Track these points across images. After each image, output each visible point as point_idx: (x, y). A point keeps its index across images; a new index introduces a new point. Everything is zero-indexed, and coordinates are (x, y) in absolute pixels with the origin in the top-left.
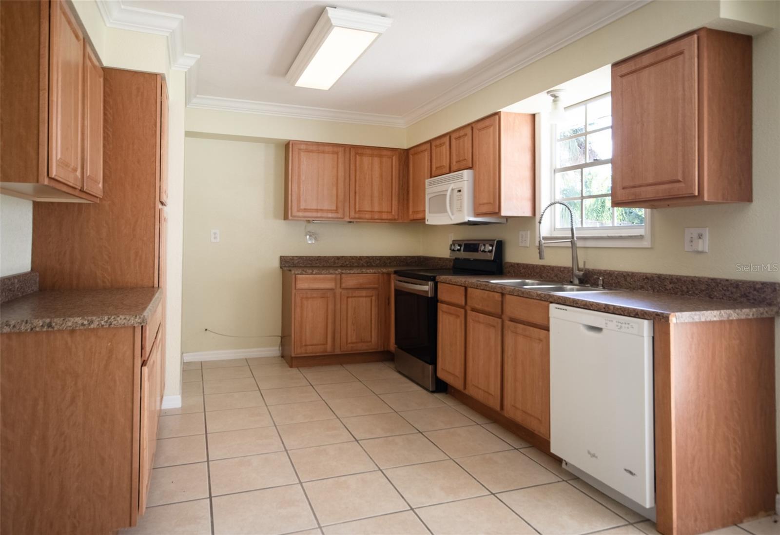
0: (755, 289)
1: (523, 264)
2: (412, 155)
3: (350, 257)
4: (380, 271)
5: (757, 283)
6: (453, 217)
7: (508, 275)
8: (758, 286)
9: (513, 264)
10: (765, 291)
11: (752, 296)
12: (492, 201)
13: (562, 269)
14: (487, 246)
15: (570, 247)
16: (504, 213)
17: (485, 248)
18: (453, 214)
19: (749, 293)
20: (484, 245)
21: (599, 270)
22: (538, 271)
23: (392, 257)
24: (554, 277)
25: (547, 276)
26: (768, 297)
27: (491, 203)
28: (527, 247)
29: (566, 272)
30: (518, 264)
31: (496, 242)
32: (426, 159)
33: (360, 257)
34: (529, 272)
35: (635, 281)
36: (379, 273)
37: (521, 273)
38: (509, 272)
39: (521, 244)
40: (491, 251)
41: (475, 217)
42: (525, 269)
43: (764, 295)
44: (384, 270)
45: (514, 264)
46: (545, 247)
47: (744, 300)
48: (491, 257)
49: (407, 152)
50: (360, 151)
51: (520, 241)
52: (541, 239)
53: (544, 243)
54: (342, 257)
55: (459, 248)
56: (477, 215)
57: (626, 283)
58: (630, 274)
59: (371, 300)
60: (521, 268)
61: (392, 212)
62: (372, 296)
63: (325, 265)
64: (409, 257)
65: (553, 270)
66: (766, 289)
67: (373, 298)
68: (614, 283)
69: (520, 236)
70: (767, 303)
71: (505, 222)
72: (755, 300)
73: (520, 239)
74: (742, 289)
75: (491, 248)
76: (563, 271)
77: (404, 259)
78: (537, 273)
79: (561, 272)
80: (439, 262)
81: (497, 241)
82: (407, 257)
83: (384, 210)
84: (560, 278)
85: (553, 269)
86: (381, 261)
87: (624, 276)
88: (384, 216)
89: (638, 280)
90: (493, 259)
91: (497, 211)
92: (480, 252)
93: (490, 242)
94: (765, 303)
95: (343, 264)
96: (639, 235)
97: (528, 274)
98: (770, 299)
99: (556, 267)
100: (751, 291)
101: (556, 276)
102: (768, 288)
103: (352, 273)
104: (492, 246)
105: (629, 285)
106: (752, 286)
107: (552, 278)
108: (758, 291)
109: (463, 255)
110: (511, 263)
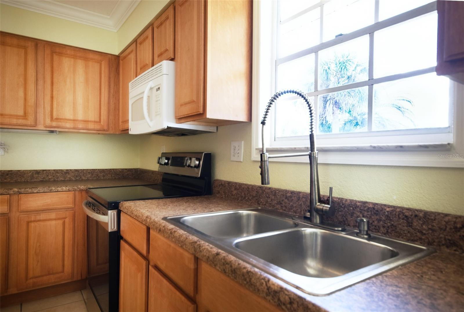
1: (236, 183)
2: (122, 60)
3: (54, 170)
4: (76, 188)
6: (151, 124)
7: (217, 195)
9: (223, 183)
12: (195, 99)
13: (289, 195)
14: (193, 159)
15: (307, 163)
16: (210, 114)
17: (191, 162)
18: (151, 120)
20: (191, 159)
21: (351, 201)
22: (254, 193)
23: (106, 169)
24: (277, 204)
25: (267, 202)
27: (194, 101)
28: (241, 162)
29: (295, 199)
30: (229, 183)
31: (203, 154)
32: (132, 61)
33: (67, 170)
34: (243, 195)
35: (433, 231)
36: (75, 190)
37: (232, 195)
38: (219, 192)
39: (233, 158)
40: (197, 167)
41: (177, 123)
42: (238, 189)
44: (82, 187)
45: (225, 182)
46: (270, 162)
48: (198, 173)
49: (117, 57)
50: (58, 50)
51: (232, 154)
52: (265, 151)
53: (269, 158)
54: (43, 170)
55: (166, 161)
56: (180, 119)
57: (411, 230)
58: (421, 215)
59: (64, 223)
60: (233, 189)
61: (100, 121)
62: (65, 218)
63: (19, 180)
64: (126, 169)
65: (275, 195)
67: (67, 220)
68: (384, 227)
69: (232, 148)
71: (215, 131)
73: (232, 151)
75: (197, 162)
76: (291, 197)
77: (120, 172)
78: (254, 197)
79: (286, 198)
80: (152, 175)
81: (205, 154)
82: (123, 169)
83: (90, 119)
84: (286, 207)
85: (275, 193)
86: (92, 174)
87: (406, 216)
88: (91, 126)
89: (441, 229)
90: (199, 176)
91: (201, 111)
92: (186, 167)
93: (197, 155)
95: (44, 178)
96: (446, 143)
97: (242, 197)
99: (279, 190)
101: (280, 203)
103: (35, 192)
104: (199, 160)
105: (418, 234)
107: (274, 206)
109: (172, 170)
110: (221, 181)
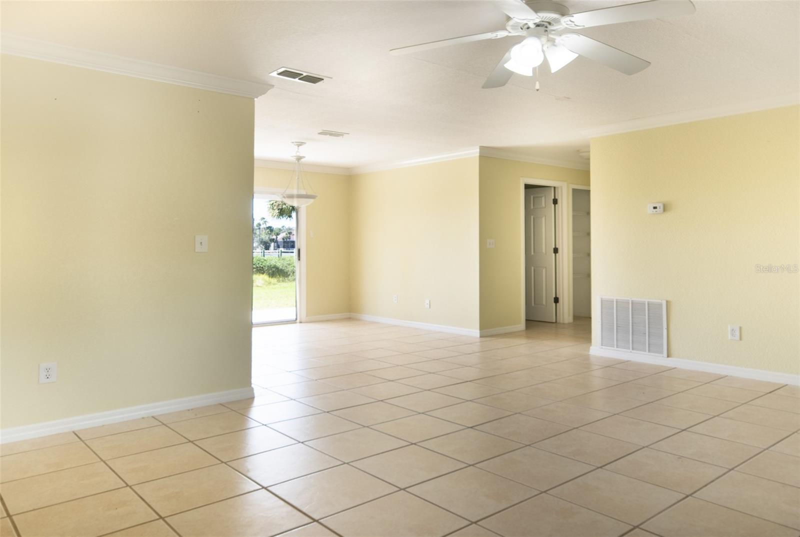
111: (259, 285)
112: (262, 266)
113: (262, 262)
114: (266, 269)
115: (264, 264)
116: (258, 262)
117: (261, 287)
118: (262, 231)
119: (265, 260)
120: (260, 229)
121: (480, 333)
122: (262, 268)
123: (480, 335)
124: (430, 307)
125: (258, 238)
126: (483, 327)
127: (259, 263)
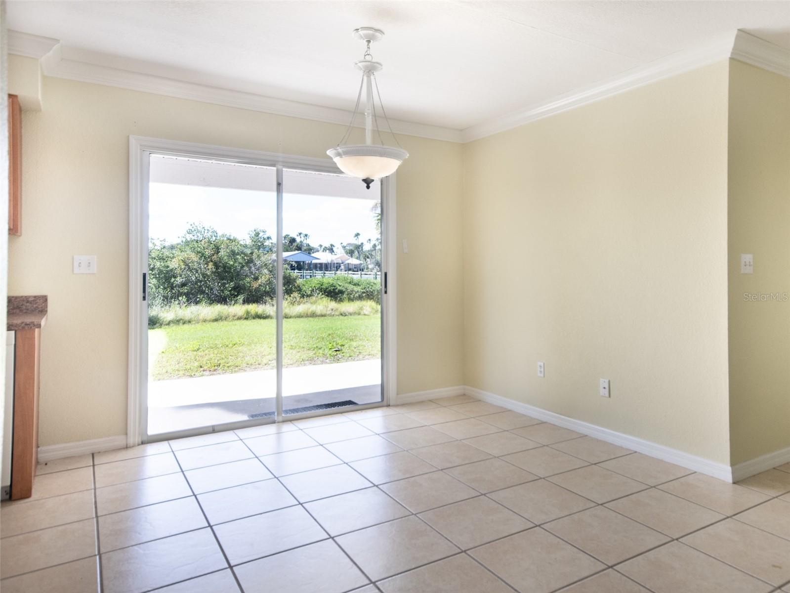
0: (28, 302)
5: (30, 297)
8: (30, 299)
10: (37, 302)
11: (24, 307)
19: (22, 305)
26: (39, 307)
43: (36, 305)
47: (18, 311)
66: (38, 301)
70: (39, 311)
72: (28, 310)
74: (15, 303)
94: (37, 311)
98: (42, 307)
100: (24, 303)
102: (40, 300)
106: (25, 299)
108: (31, 303)
111: (366, 313)
112: (371, 290)
113: (372, 286)
114: (376, 293)
115: (373, 288)
116: (368, 286)
117: (368, 315)
118: (378, 252)
119: (375, 284)
120: (375, 249)
121: (733, 473)
122: (372, 292)
123: (733, 478)
124: (610, 396)
125: (374, 260)
126: (735, 460)
127: (368, 288)
